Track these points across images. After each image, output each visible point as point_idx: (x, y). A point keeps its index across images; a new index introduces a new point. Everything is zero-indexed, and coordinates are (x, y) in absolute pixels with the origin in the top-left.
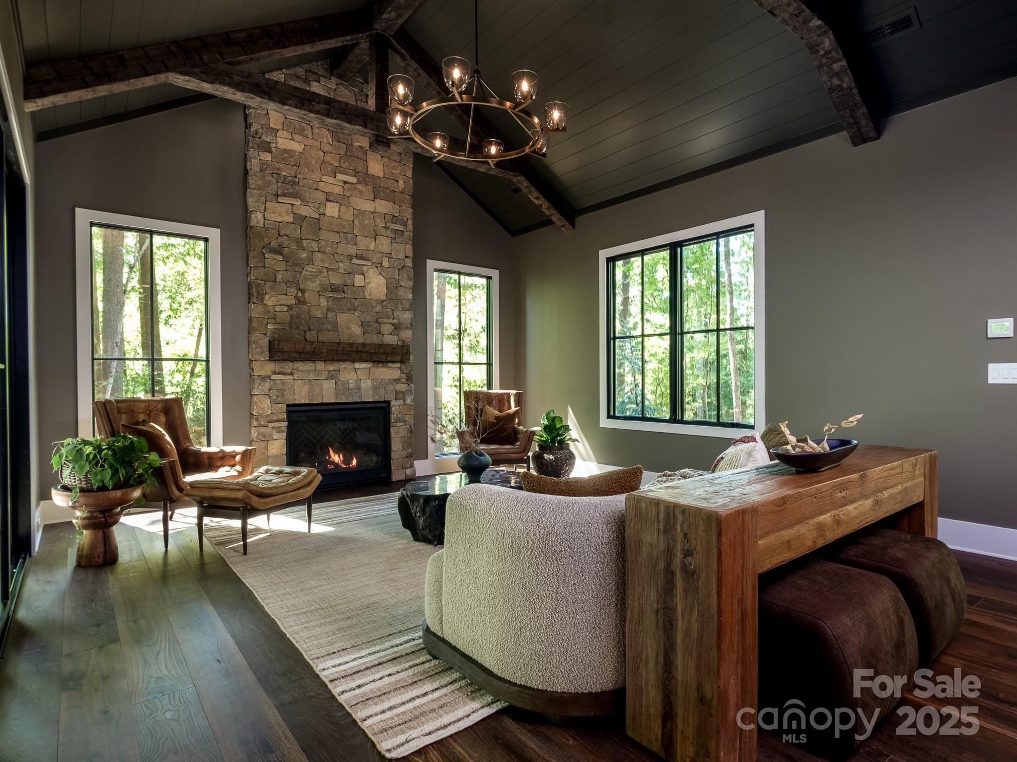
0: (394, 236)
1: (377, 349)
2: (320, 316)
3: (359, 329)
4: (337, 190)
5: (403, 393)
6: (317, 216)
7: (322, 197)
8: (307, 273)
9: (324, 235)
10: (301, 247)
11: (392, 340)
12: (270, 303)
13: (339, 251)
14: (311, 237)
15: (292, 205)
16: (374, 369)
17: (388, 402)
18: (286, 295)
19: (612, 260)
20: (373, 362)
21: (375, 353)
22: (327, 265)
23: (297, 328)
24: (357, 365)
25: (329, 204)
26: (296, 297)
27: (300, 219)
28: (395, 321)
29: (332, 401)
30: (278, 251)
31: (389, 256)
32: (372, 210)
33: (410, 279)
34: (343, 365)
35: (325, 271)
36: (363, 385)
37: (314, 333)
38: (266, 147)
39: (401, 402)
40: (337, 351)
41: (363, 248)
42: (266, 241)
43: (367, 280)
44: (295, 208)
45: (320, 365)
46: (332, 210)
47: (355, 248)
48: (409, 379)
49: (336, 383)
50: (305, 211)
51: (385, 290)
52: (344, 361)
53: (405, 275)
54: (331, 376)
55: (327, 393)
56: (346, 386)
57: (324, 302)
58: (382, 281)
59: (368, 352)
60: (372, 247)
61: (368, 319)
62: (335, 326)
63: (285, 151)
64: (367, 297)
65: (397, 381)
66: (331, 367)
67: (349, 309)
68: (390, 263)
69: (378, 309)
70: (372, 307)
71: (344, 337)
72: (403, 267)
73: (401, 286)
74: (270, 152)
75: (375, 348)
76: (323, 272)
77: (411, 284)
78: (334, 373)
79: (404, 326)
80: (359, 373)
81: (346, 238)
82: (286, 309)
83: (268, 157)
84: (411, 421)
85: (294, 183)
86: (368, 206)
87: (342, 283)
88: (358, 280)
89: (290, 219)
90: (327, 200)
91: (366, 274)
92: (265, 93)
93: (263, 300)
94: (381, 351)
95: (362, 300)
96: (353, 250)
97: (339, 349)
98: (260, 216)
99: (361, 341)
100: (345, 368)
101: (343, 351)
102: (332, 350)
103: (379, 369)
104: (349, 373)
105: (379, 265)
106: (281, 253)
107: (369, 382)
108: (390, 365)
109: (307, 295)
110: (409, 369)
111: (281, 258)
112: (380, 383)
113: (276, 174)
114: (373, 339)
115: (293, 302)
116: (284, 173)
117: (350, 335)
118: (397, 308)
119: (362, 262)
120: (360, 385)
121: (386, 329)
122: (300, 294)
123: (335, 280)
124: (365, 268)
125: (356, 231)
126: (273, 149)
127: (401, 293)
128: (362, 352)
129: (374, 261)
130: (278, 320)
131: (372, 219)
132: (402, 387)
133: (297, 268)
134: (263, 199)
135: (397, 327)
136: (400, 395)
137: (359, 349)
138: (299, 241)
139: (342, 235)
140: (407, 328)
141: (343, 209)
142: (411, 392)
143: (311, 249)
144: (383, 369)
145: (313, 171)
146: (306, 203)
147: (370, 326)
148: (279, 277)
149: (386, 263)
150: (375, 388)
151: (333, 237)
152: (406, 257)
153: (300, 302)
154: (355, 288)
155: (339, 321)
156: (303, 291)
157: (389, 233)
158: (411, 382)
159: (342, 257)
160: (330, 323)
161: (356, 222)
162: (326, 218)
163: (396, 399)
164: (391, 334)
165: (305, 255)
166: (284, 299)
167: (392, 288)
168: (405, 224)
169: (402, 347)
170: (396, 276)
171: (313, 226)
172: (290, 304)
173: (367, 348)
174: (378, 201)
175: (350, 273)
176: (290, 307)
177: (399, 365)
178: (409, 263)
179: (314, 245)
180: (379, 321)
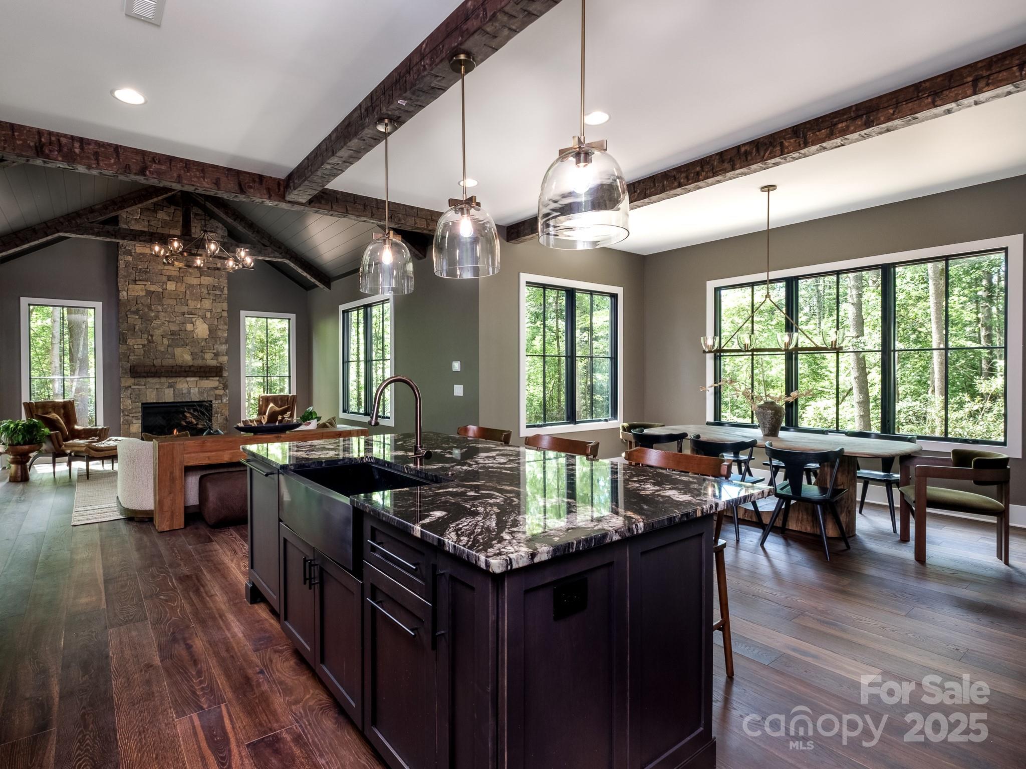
0: (214, 298)
2: (163, 350)
3: (189, 357)
4: (175, 273)
5: (221, 396)
6: (161, 290)
7: (165, 279)
8: (155, 325)
9: (166, 301)
10: (150, 310)
11: (214, 363)
12: (131, 344)
13: (176, 310)
14: (157, 303)
15: (145, 285)
16: (200, 381)
17: (211, 401)
18: (141, 338)
19: (346, 312)
20: (200, 377)
22: (168, 319)
23: (148, 358)
24: (188, 379)
25: (169, 283)
26: (148, 339)
27: (150, 293)
28: (215, 351)
29: (172, 400)
30: (136, 312)
31: (210, 311)
32: (199, 283)
33: (225, 324)
34: (179, 379)
35: (166, 323)
36: (192, 391)
37: (159, 360)
38: (129, 253)
39: (220, 401)
40: (171, 371)
41: (192, 307)
42: (129, 308)
43: (195, 327)
44: (147, 286)
45: (163, 380)
46: (171, 286)
47: (187, 307)
48: (225, 387)
49: (174, 390)
50: (153, 288)
51: (208, 332)
52: (180, 377)
53: (222, 322)
54: (171, 386)
55: (168, 396)
56: (181, 392)
57: (165, 341)
58: (206, 327)
59: (192, 371)
60: (199, 306)
61: (196, 350)
62: (173, 356)
63: (141, 254)
64: (195, 337)
65: (216, 388)
66: (171, 381)
67: (183, 345)
68: (211, 315)
69: (203, 344)
70: (199, 343)
71: (179, 361)
72: (221, 317)
73: (219, 329)
74: (131, 255)
77: (226, 327)
78: (172, 384)
79: (221, 354)
80: (189, 383)
81: (181, 303)
82: (141, 346)
83: (130, 259)
84: (227, 413)
85: (146, 272)
86: (195, 281)
87: (178, 329)
88: (189, 327)
89: (144, 293)
90: (168, 280)
91: (195, 323)
92: (112, 235)
93: (126, 342)
94: (202, 370)
95: (192, 339)
96: (185, 309)
97: (173, 370)
98: (125, 293)
99: (191, 364)
100: (180, 381)
101: (176, 371)
102: (168, 371)
103: (203, 381)
104: (183, 384)
105: (204, 318)
106: (137, 314)
107: (197, 389)
108: (211, 378)
109: (154, 338)
110: (225, 381)
111: (137, 317)
112: (204, 390)
113: (135, 268)
114: (199, 362)
115: (146, 342)
116: (140, 267)
117: (183, 361)
118: (216, 343)
119: (191, 316)
120: (190, 391)
121: (209, 356)
122: (150, 338)
123: (174, 328)
124: (194, 320)
125: (187, 297)
126: (133, 254)
127: (220, 333)
128: (188, 371)
129: (200, 314)
130: (136, 354)
131: (199, 289)
132: (221, 392)
133: (148, 322)
134: (127, 283)
135: (216, 355)
136: (218, 397)
137: (187, 370)
138: (149, 307)
139: (178, 300)
140: (224, 355)
141: (179, 284)
142: (226, 395)
143: (157, 310)
144: (206, 381)
145: (159, 263)
146: (153, 283)
147: (197, 355)
148: (137, 328)
149: (208, 315)
150: (201, 393)
151: (172, 302)
152: (223, 310)
153: (150, 342)
154: (187, 332)
155: (176, 353)
156: (152, 336)
157: (211, 297)
158: (227, 389)
159: (178, 314)
160: (169, 354)
161: (188, 292)
162: (167, 291)
163: (215, 399)
164: (212, 359)
165: (153, 314)
166: (139, 341)
167: (212, 331)
168: (222, 291)
169: (217, 367)
170: (216, 323)
171: (159, 297)
172: (143, 343)
173: (192, 369)
174: (202, 278)
175: (184, 323)
176: (144, 346)
177: (218, 378)
178: (225, 314)
179: (160, 308)
180: (204, 351)
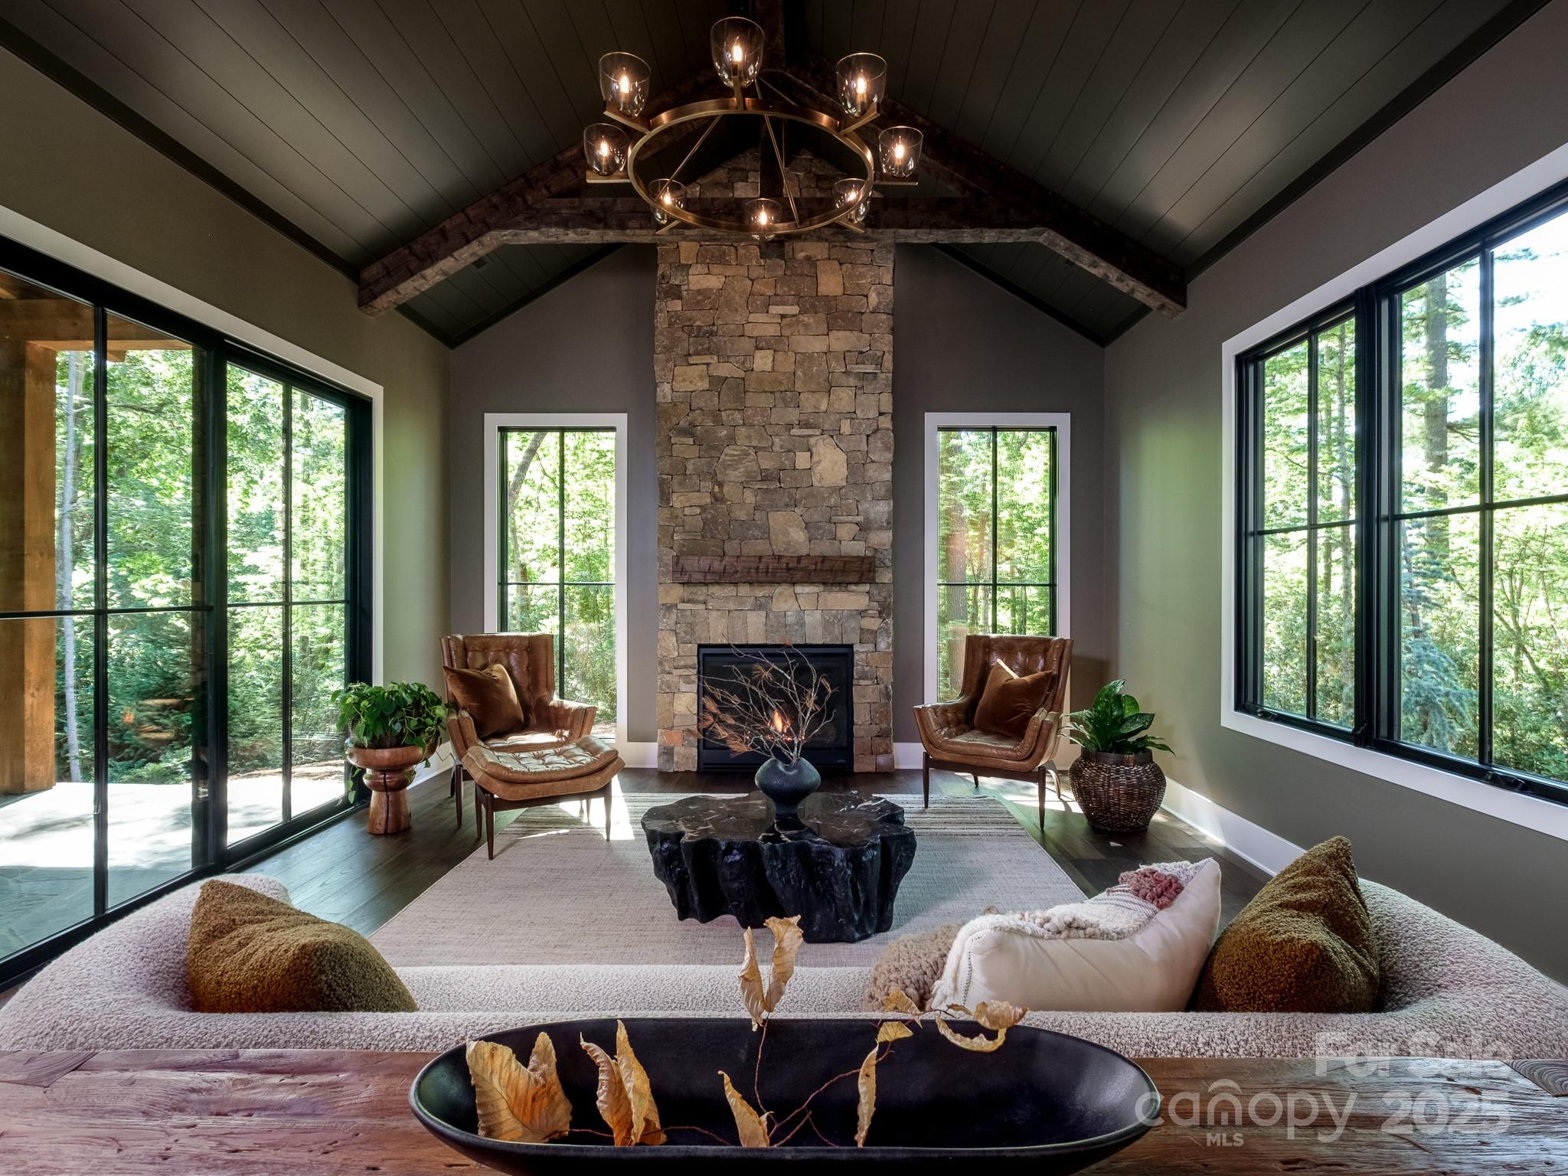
0: (860, 385)
1: (819, 564)
2: (744, 518)
3: (801, 533)
4: (771, 330)
5: (873, 633)
6: (742, 374)
7: (747, 345)
8: (727, 458)
9: (751, 400)
10: (718, 421)
11: (857, 548)
12: (677, 505)
13: (774, 420)
14: (733, 406)
15: (708, 364)
16: (826, 594)
17: (851, 647)
18: (699, 491)
20: (823, 584)
21: (815, 570)
22: (754, 443)
23: (713, 537)
24: (801, 589)
25: (759, 354)
26: (713, 494)
27: (717, 383)
28: (860, 519)
29: (762, 641)
30: (689, 432)
31: (852, 415)
32: (825, 349)
33: (887, 449)
34: (779, 589)
35: (752, 451)
36: (807, 619)
37: (735, 543)
38: (675, 293)
39: (871, 647)
40: (758, 568)
41: (810, 410)
42: (674, 420)
43: (816, 458)
44: (711, 367)
45: (746, 590)
46: (763, 361)
47: (797, 411)
48: (884, 610)
49: (767, 616)
50: (725, 370)
51: (844, 471)
52: (782, 584)
53: (879, 444)
54: (761, 605)
55: (755, 630)
56: (783, 621)
57: (750, 498)
58: (838, 457)
60: (823, 407)
61: (818, 518)
62: (766, 533)
63: (699, 291)
64: (816, 484)
65: (863, 613)
66: (762, 593)
67: (787, 505)
68: (852, 428)
69: (833, 500)
70: (823, 498)
71: (779, 548)
72: (875, 432)
73: (872, 462)
74: (680, 298)
75: (816, 564)
76: (749, 454)
77: (889, 456)
78: (763, 600)
79: (875, 526)
80: (801, 600)
81: (784, 400)
82: (698, 511)
83: (677, 306)
84: (888, 679)
85: (712, 334)
86: (818, 345)
87: (777, 466)
88: (802, 460)
89: (705, 385)
90: (757, 348)
91: (814, 450)
93: (668, 501)
95: (807, 490)
96: (793, 415)
97: (761, 566)
98: (667, 387)
99: (804, 551)
100: (781, 594)
101: (768, 568)
102: (750, 568)
103: (834, 595)
104: (786, 601)
105: (835, 433)
106: (692, 435)
107: (818, 615)
108: (851, 587)
109: (726, 489)
110: (883, 594)
111: (691, 441)
112: (835, 617)
113: (689, 328)
114: (825, 548)
115: (708, 500)
116: (698, 323)
117: (788, 543)
118: (865, 498)
119: (806, 432)
120: (802, 618)
121: (845, 532)
122: (717, 489)
123: (767, 463)
124: (812, 441)
125: (799, 386)
126: (684, 294)
127: (872, 472)
129: (827, 427)
130: (687, 528)
131: (824, 364)
132: (875, 624)
133: (713, 453)
134: (671, 364)
135: (864, 528)
136: (867, 636)
138: (716, 416)
139: (778, 395)
140: (881, 528)
141: (780, 356)
142: (887, 631)
143: (732, 423)
144: (841, 595)
145: (736, 310)
146: (724, 358)
147: (820, 528)
148: (690, 467)
149: (846, 427)
150: (827, 625)
151: (764, 401)
152: (881, 414)
153: (717, 500)
154: (796, 472)
155: (771, 524)
156: (721, 485)
157: (852, 381)
158: (888, 616)
159: (777, 428)
160: (758, 527)
161: (799, 373)
162: (754, 374)
163: (861, 642)
164: (854, 539)
165: (724, 433)
166: (695, 498)
167: (856, 467)
168: (879, 362)
169: (863, 559)
170: (864, 447)
171: (736, 390)
172: (703, 503)
173: (804, 563)
174: (834, 334)
175: (789, 451)
176: (703, 508)
177: (867, 587)
178: (886, 423)
179: (737, 416)
180: (835, 519)
